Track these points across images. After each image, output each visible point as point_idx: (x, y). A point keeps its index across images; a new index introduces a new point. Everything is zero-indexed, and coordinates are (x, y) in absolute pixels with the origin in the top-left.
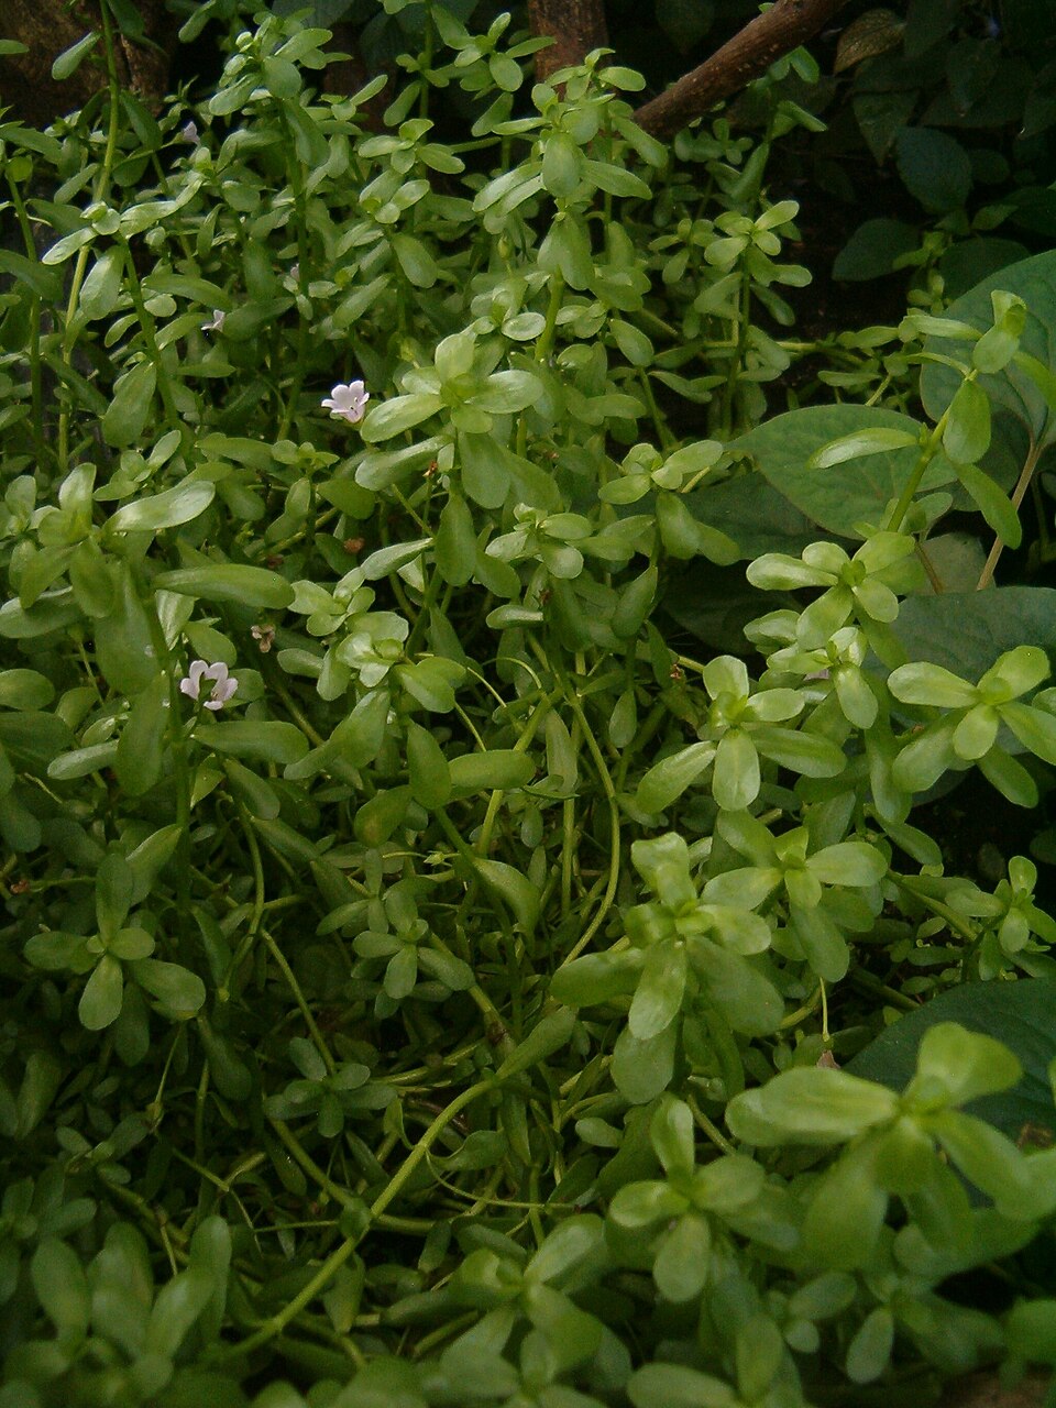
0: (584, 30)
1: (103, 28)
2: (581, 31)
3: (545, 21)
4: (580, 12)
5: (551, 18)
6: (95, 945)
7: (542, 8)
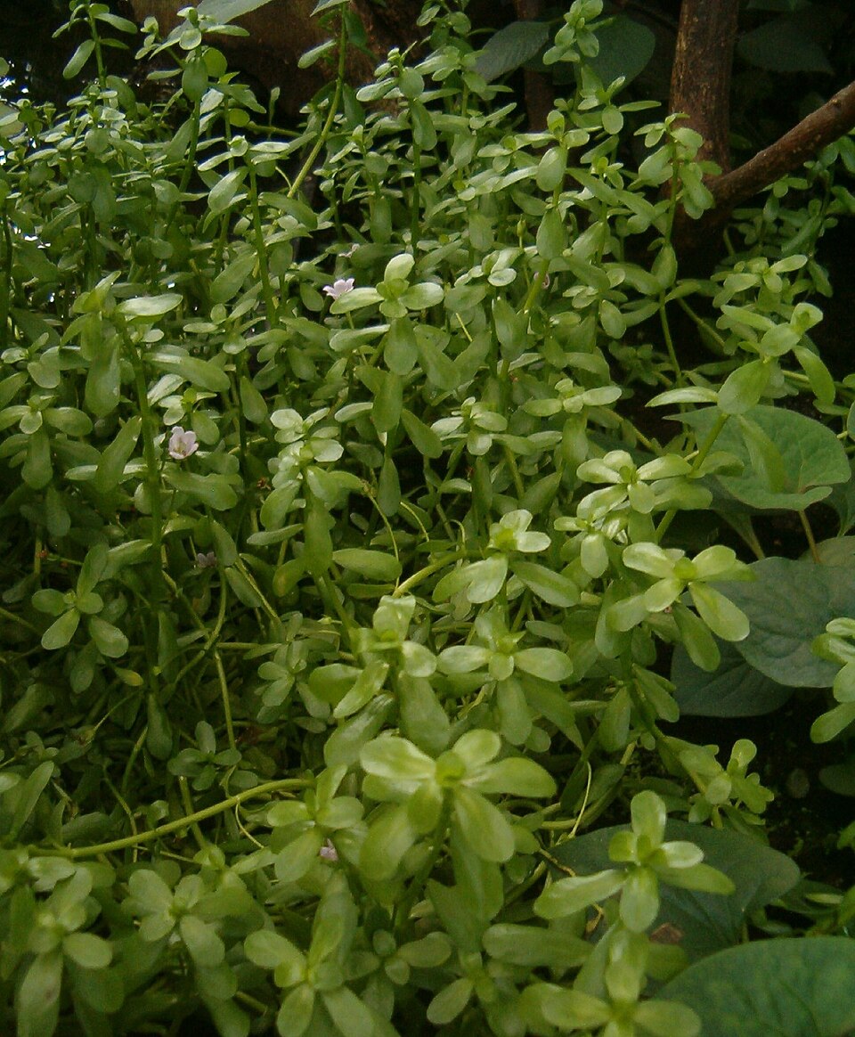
0: (708, 108)
1: (340, 36)
2: (704, 107)
3: (679, 95)
4: (706, 93)
5: (685, 94)
6: (68, 597)
7: (679, 85)
